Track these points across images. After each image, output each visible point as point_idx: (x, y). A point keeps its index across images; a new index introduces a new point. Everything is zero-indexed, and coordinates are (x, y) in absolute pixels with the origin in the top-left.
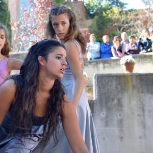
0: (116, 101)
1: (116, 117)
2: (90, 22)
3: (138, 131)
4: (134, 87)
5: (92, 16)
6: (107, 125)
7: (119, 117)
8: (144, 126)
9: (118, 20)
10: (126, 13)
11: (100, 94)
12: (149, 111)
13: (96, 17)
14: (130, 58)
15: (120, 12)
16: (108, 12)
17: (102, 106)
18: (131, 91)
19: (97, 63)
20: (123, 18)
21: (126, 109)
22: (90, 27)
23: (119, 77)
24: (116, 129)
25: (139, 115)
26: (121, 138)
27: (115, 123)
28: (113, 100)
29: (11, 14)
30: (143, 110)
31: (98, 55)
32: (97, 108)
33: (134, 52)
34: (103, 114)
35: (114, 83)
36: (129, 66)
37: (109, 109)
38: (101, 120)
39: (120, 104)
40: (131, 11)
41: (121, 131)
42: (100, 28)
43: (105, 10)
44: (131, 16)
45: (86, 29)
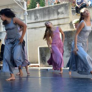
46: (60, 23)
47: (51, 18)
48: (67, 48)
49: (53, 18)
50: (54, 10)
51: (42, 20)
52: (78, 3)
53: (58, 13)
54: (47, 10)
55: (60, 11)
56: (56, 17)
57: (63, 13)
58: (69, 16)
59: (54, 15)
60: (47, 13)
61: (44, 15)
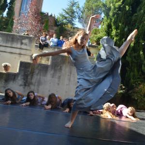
0: (59, 67)
1: (58, 74)
2: (56, 28)
3: (66, 82)
4: (69, 62)
5: (58, 26)
6: (53, 77)
7: (59, 75)
8: (69, 80)
9: (69, 31)
10: (74, 28)
11: (52, 63)
12: (73, 74)
13: (60, 27)
15: (71, 27)
16: (66, 26)
17: (52, 68)
18: (67, 64)
19: (55, 48)
20: (72, 30)
21: (63, 71)
22: (56, 31)
24: (57, 80)
25: (68, 75)
26: (58, 84)
27: (57, 77)
28: (58, 66)
29: (15, 13)
30: (71, 73)
31: (56, 45)
34: (52, 72)
35: (60, 59)
37: (55, 70)
38: (51, 74)
39: (61, 69)
41: (59, 81)
42: (60, 32)
43: (65, 24)
45: (54, 31)
46: (22, 53)
47: (13, 46)
48: (22, 77)
49: (15, 47)
50: (18, 39)
51: (4, 45)
52: (42, 40)
53: (22, 43)
54: (11, 37)
55: (24, 41)
56: (19, 46)
57: (26, 45)
58: (32, 49)
59: (17, 44)
60: (10, 39)
61: (7, 41)
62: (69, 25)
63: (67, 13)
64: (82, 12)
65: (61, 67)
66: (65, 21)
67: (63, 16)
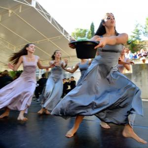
0: (139, 73)
1: (139, 79)
2: (129, 46)
5: (129, 44)
9: (139, 45)
11: (133, 71)
14: (144, 58)
15: (140, 42)
20: (141, 44)
21: (143, 76)
23: (140, 65)
27: (139, 81)
32: (132, 76)
33: (145, 56)
34: (135, 78)
35: (138, 67)
36: (144, 61)
37: (137, 76)
39: (141, 74)
40: (143, 41)
43: (134, 41)
44: (143, 43)
62: (138, 41)
63: (134, 33)
64: (145, 28)
65: (140, 73)
66: (134, 39)
67: (132, 36)
